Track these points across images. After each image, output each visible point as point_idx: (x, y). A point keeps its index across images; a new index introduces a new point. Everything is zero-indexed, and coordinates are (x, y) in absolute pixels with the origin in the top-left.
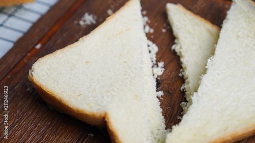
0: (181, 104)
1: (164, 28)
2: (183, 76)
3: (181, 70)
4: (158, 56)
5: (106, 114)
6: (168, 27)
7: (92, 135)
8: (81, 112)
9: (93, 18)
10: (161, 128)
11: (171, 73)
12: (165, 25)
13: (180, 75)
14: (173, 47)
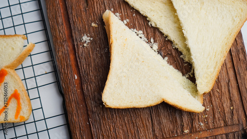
0: (181, 57)
3: (164, 36)
13: (167, 39)
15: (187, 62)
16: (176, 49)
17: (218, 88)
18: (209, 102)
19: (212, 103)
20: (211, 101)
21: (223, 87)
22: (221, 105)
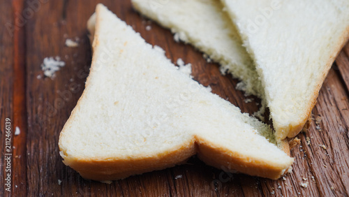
0: (236, 88)
1: (146, 25)
2: (212, 60)
3: (205, 56)
4: (169, 56)
5: (195, 137)
6: (149, 22)
7: (179, 176)
8: (165, 154)
9: (55, 60)
10: (247, 119)
11: (197, 65)
12: (144, 22)
13: (209, 60)
14: (176, 38)
15: (251, 96)
16: (228, 75)
17: (324, 143)
18: (306, 170)
19: (312, 173)
20: (311, 168)
21: (335, 141)
22: (334, 177)
